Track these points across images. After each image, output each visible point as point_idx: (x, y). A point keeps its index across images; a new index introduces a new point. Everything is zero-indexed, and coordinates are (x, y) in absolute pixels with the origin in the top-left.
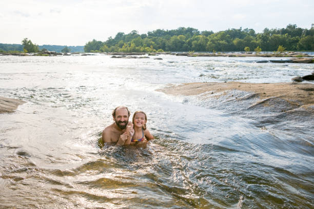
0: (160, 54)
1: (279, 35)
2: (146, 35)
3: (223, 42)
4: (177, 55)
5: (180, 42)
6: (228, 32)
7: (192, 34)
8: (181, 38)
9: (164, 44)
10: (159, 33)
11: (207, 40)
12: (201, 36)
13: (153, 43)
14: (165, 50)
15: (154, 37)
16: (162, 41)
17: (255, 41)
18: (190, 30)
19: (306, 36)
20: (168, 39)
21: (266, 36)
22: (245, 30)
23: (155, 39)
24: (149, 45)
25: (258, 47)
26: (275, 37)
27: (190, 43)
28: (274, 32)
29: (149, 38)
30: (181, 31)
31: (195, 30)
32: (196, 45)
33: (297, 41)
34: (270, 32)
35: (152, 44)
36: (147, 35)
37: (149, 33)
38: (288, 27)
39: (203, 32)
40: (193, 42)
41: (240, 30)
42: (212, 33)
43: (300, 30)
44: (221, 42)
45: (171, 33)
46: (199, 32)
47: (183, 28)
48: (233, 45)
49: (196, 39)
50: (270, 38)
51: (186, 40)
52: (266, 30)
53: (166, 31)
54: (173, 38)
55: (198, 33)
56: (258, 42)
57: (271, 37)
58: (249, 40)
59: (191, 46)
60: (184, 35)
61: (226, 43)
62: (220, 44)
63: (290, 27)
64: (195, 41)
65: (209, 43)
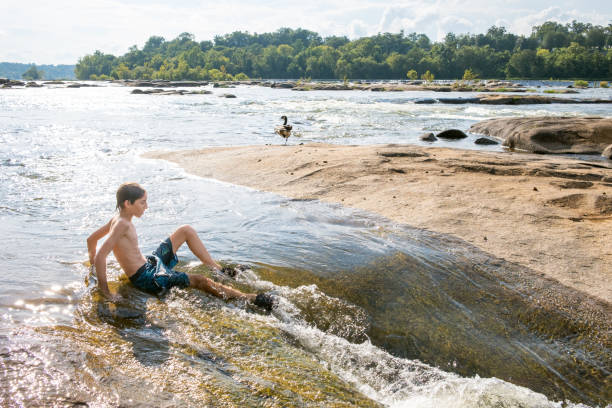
0: (238, 84)
1: (474, 48)
2: (210, 43)
3: (369, 59)
4: (273, 86)
5: (281, 58)
6: (377, 40)
7: (306, 44)
8: (283, 50)
9: (250, 62)
10: (239, 39)
11: (336, 56)
12: (325, 48)
13: (226, 60)
14: (251, 76)
15: (228, 49)
16: (245, 56)
17: (429, 59)
18: (303, 35)
19: (522, 49)
20: (257, 53)
21: (449, 50)
22: (411, 36)
23: (230, 51)
24: (217, 65)
25: (428, 72)
26: (467, 51)
27: (301, 61)
28: (465, 41)
29: (218, 50)
30: (285, 36)
31: (313, 34)
32: (314, 65)
33: (506, 60)
34: (457, 41)
35: (223, 63)
36: (214, 42)
37: (218, 40)
38: (490, 31)
39: (328, 39)
40: (308, 60)
41: (399, 36)
42: (345, 41)
43: (512, 38)
44: (363, 60)
45: (263, 40)
46: (320, 38)
47: (287, 31)
48: (386, 67)
49: (314, 54)
50: (457, 53)
51: (294, 55)
52: (450, 38)
53: (253, 34)
54: (267, 51)
55: (318, 41)
56: (434, 61)
57: (459, 51)
58: (418, 57)
59: (304, 68)
60: (289, 44)
61: (374, 62)
62: (361, 64)
63: (493, 31)
64: (313, 58)
65: (339, 61)
